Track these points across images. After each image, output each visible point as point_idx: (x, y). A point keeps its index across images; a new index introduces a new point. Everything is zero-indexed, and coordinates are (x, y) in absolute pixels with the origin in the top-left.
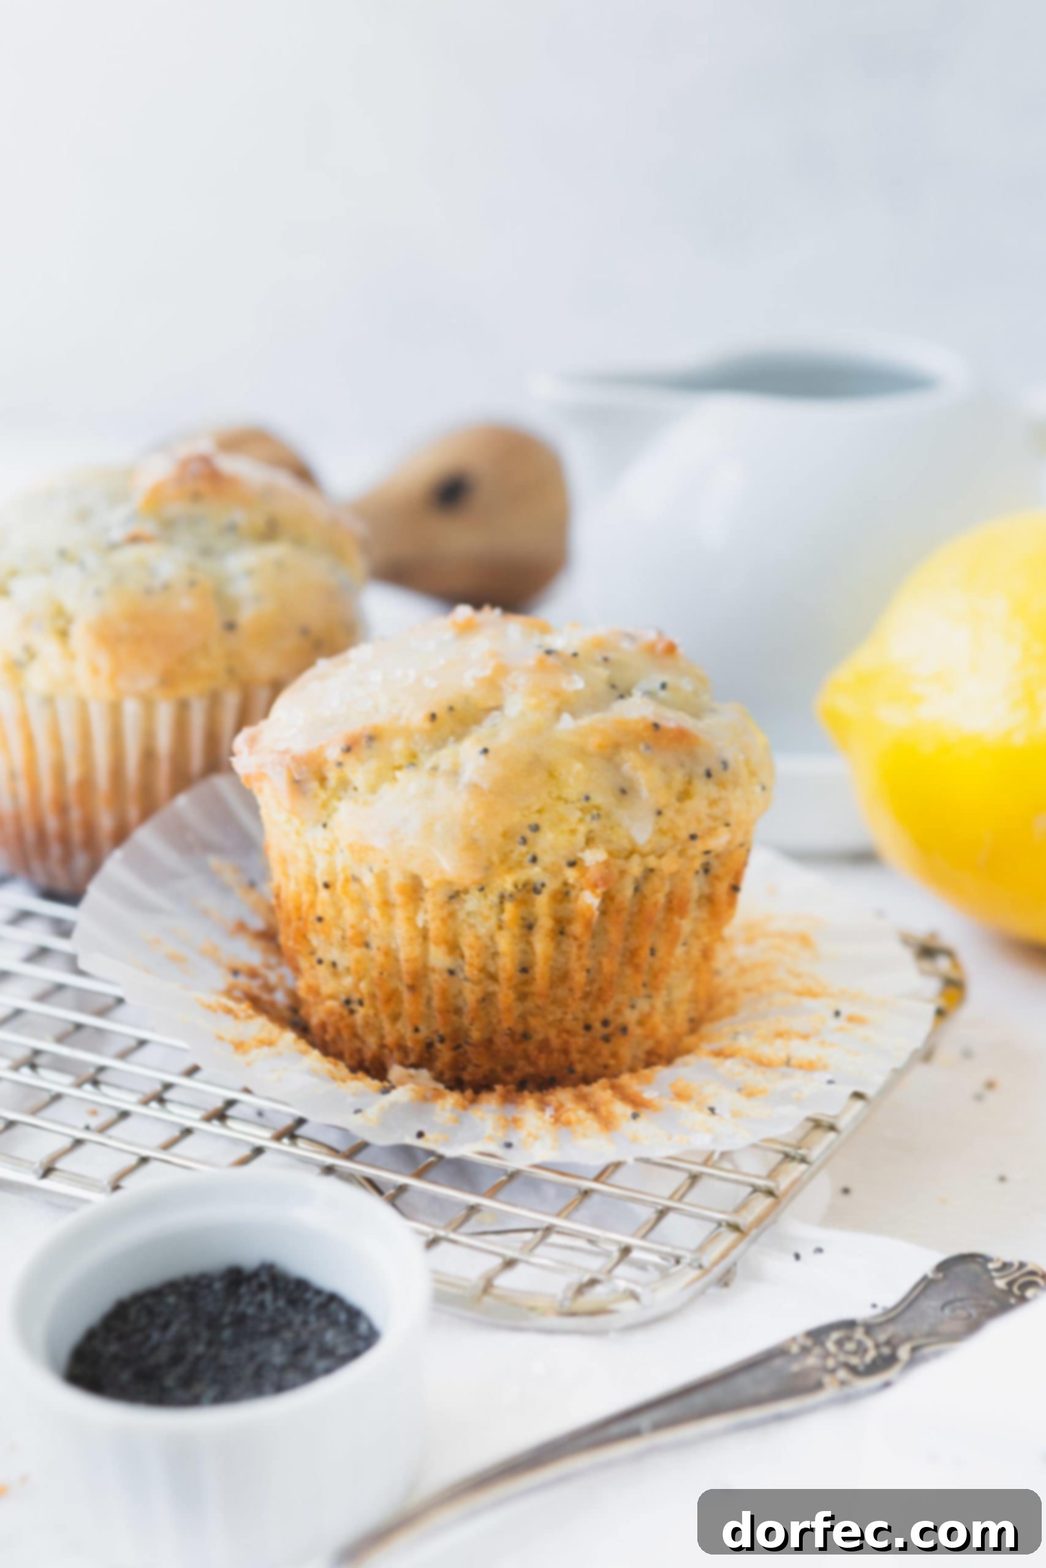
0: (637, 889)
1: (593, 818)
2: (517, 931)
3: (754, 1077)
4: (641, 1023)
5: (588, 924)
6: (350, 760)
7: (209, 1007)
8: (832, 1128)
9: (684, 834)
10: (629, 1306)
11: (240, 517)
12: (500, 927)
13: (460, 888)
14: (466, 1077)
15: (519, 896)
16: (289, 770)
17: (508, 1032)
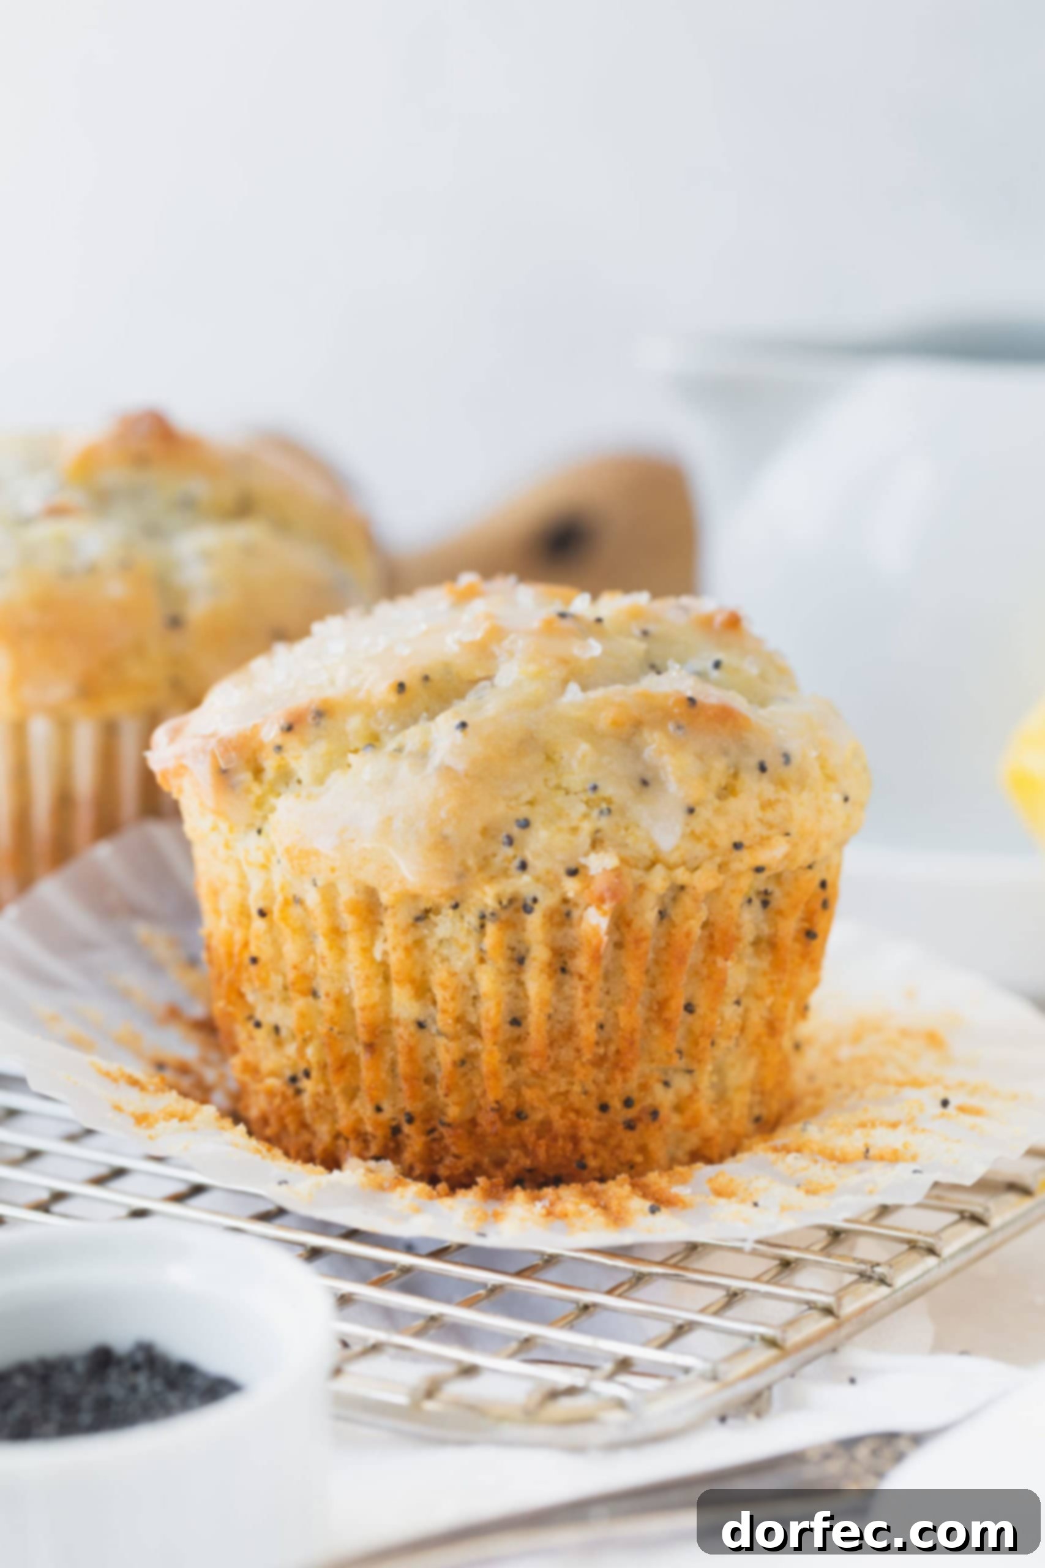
0: (662, 914)
1: (601, 812)
2: (502, 964)
3: (822, 1172)
4: (678, 1108)
5: (596, 958)
6: (292, 743)
7: (107, 1074)
8: (931, 1251)
9: (725, 842)
10: (616, 1416)
11: (199, 487)
12: (482, 961)
13: (428, 905)
14: (442, 1171)
15: (504, 915)
16: (214, 756)
17: (495, 1105)
